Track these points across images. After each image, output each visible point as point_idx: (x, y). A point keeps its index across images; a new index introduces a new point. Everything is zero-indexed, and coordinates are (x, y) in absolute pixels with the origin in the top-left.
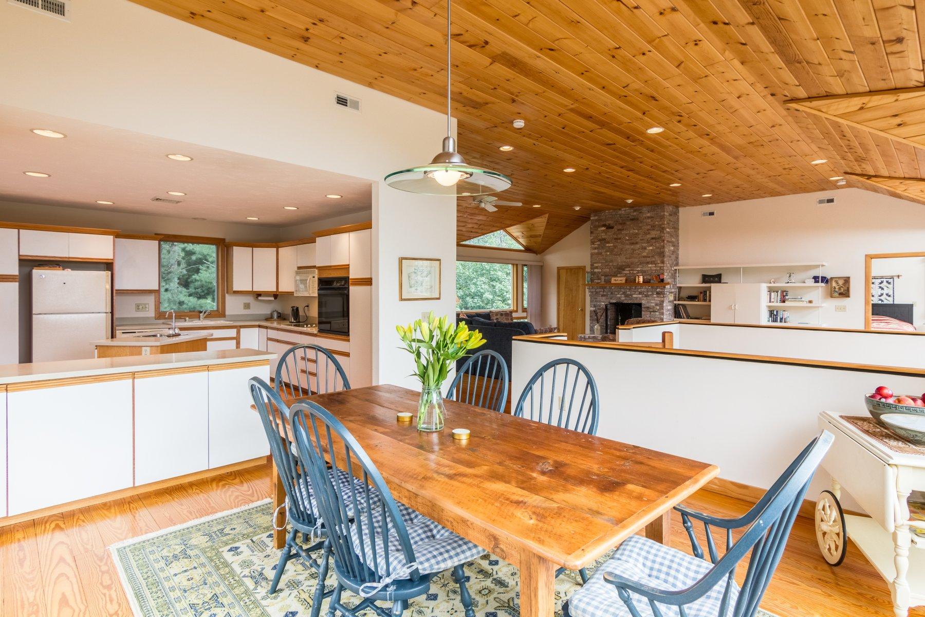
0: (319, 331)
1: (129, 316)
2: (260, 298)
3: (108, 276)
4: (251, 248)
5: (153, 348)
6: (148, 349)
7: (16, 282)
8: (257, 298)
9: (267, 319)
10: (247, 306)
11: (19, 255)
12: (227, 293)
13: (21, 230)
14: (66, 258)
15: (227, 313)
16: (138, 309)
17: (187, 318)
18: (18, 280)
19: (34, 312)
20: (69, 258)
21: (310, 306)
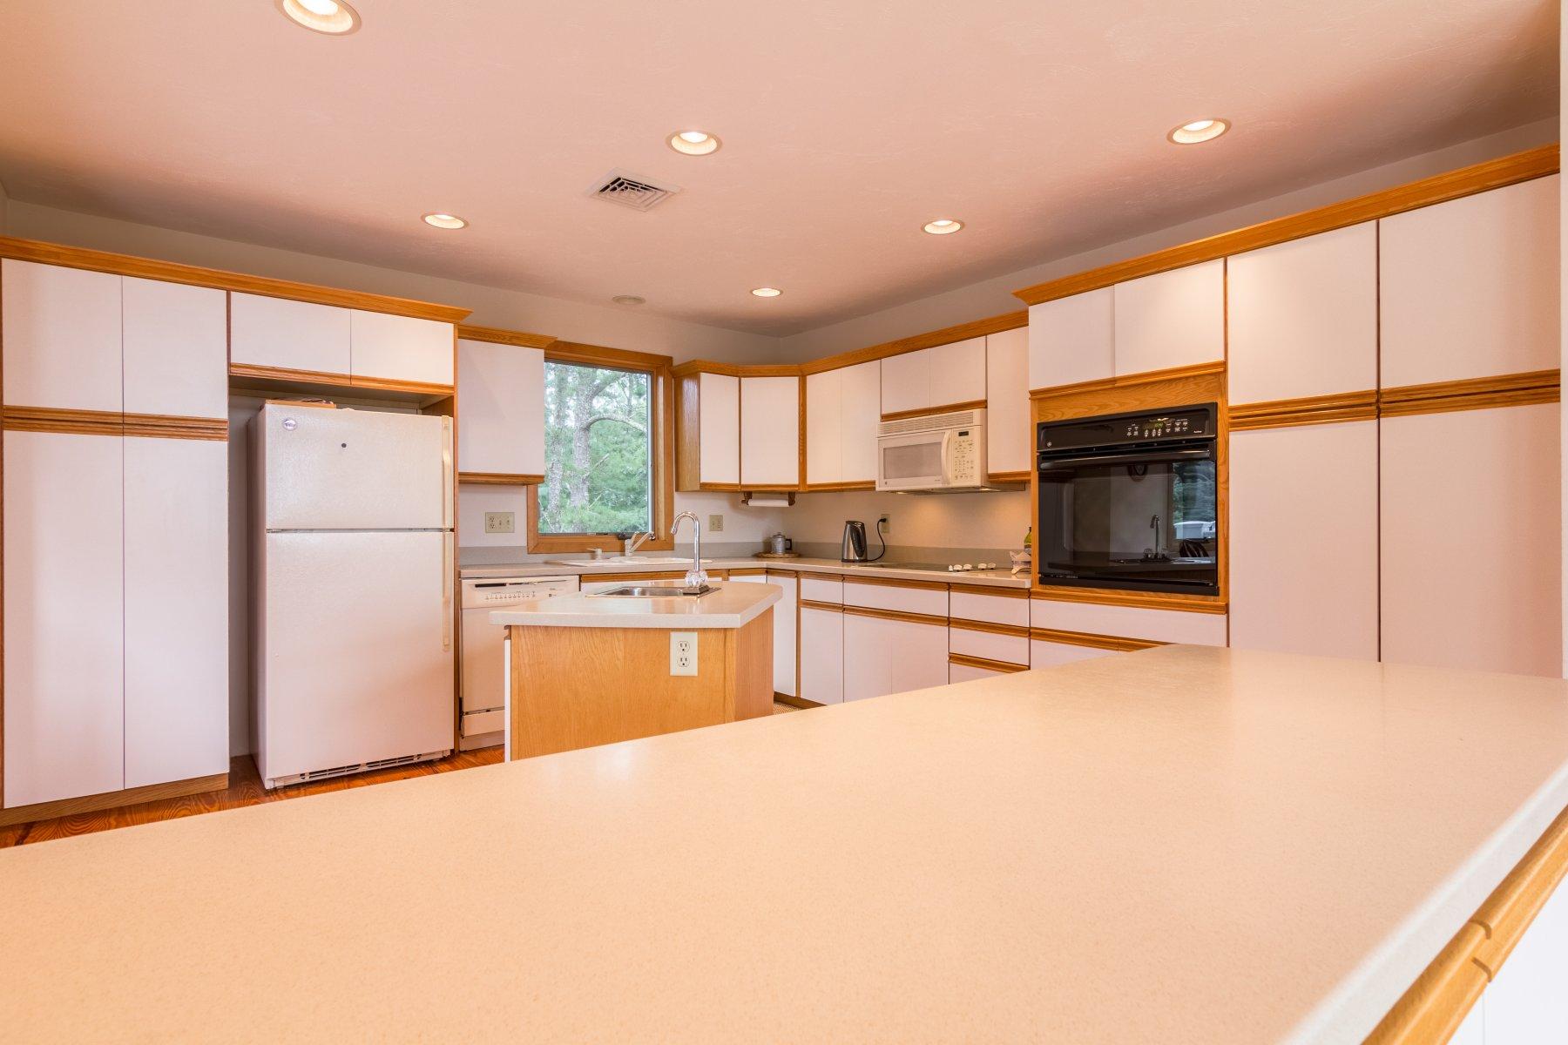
0: (1042, 582)
1: (477, 545)
2: (752, 503)
3: (446, 428)
4: (737, 379)
5: (711, 636)
6: (693, 638)
7: (221, 438)
8: (745, 502)
9: (758, 556)
10: (717, 523)
11: (230, 365)
12: (677, 490)
13: (233, 294)
14: (343, 377)
15: (678, 540)
16: (492, 526)
17: (599, 551)
18: (226, 434)
19: (268, 526)
20: (351, 378)
21: (891, 521)
